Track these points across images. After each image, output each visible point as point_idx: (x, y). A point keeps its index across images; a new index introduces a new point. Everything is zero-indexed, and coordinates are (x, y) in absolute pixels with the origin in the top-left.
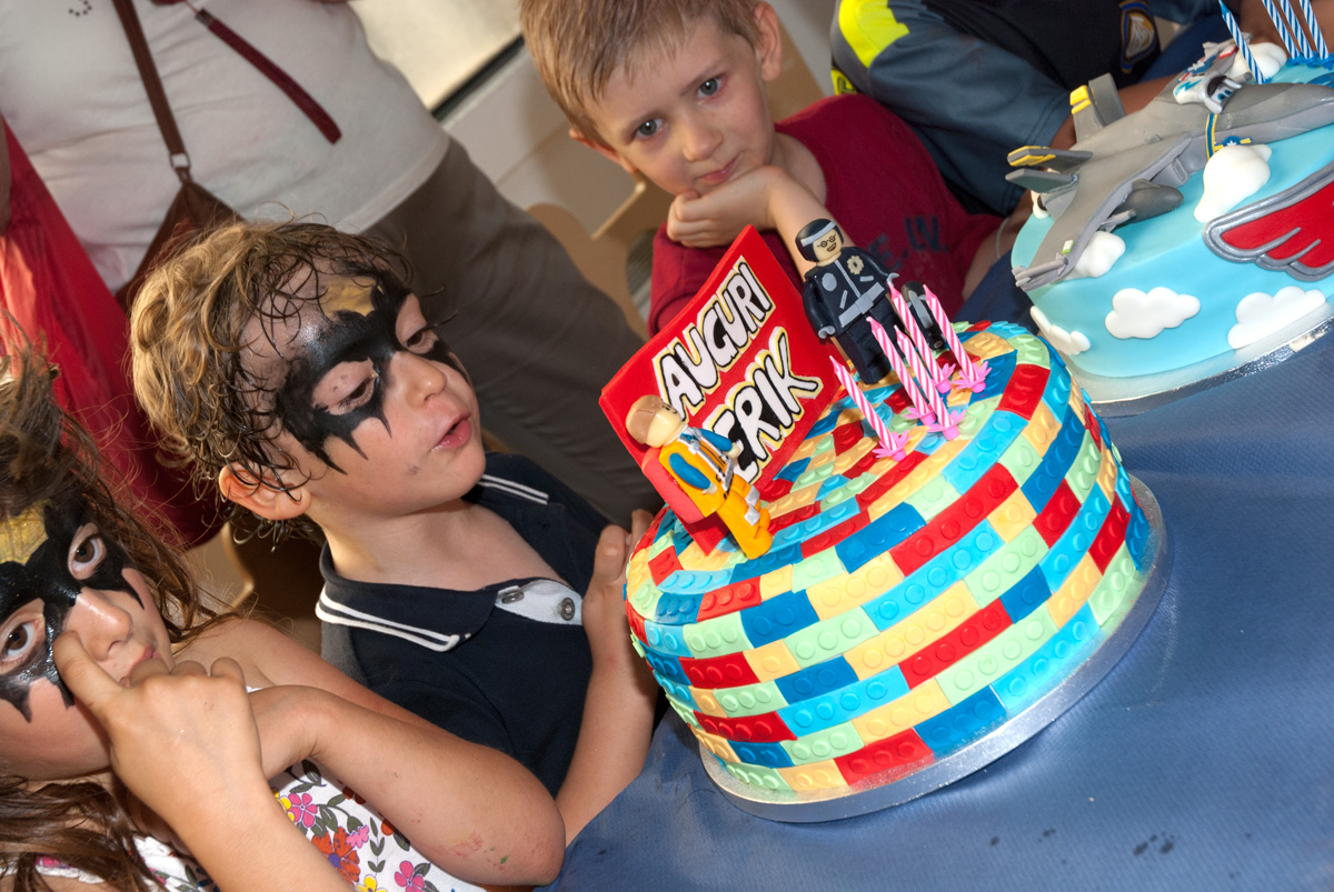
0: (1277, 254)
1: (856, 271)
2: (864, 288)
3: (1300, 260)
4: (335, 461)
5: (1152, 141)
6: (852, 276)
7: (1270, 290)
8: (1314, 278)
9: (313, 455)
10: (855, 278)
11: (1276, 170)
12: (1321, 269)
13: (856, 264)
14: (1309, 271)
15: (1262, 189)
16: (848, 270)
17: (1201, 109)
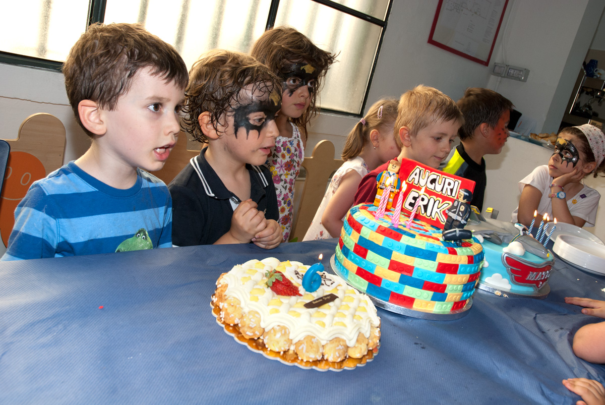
0: (513, 271)
1: (461, 210)
2: (458, 215)
3: (515, 277)
4: (238, 133)
5: (503, 229)
6: (459, 209)
7: (504, 276)
8: (513, 283)
9: (234, 127)
10: (459, 211)
11: (525, 255)
12: (516, 282)
13: (463, 208)
14: (514, 280)
15: (520, 256)
16: (460, 207)
17: (518, 231)
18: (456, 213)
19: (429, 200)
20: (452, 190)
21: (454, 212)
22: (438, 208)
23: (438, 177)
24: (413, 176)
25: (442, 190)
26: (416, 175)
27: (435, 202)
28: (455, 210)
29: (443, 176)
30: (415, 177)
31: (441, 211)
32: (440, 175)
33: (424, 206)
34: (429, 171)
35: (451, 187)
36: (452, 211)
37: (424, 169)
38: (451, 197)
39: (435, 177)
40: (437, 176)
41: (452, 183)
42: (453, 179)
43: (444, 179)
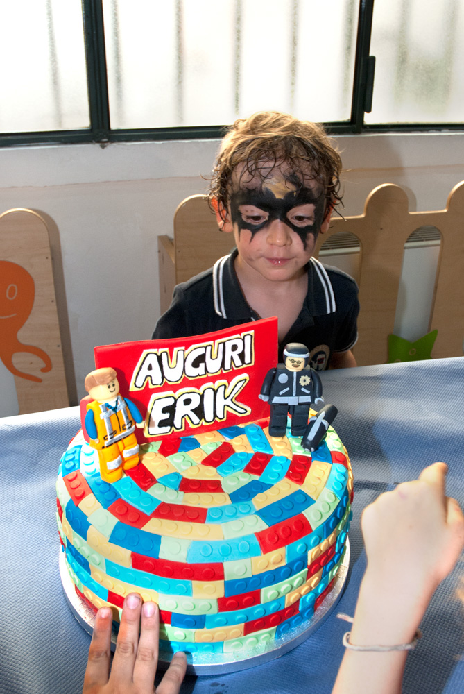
16: (298, 380)
18: (294, 394)
19: (202, 397)
20: (242, 356)
21: (289, 394)
22: (225, 399)
23: (209, 348)
24: (145, 372)
25: (223, 365)
26: (150, 368)
27: (215, 392)
28: (288, 389)
29: (217, 341)
30: (149, 373)
31: (234, 400)
32: (211, 343)
33: (194, 411)
34: (183, 348)
35: (239, 350)
36: (281, 393)
37: (167, 350)
38: (244, 366)
39: (201, 351)
40: (206, 348)
41: (239, 343)
42: (238, 336)
43: (221, 346)
